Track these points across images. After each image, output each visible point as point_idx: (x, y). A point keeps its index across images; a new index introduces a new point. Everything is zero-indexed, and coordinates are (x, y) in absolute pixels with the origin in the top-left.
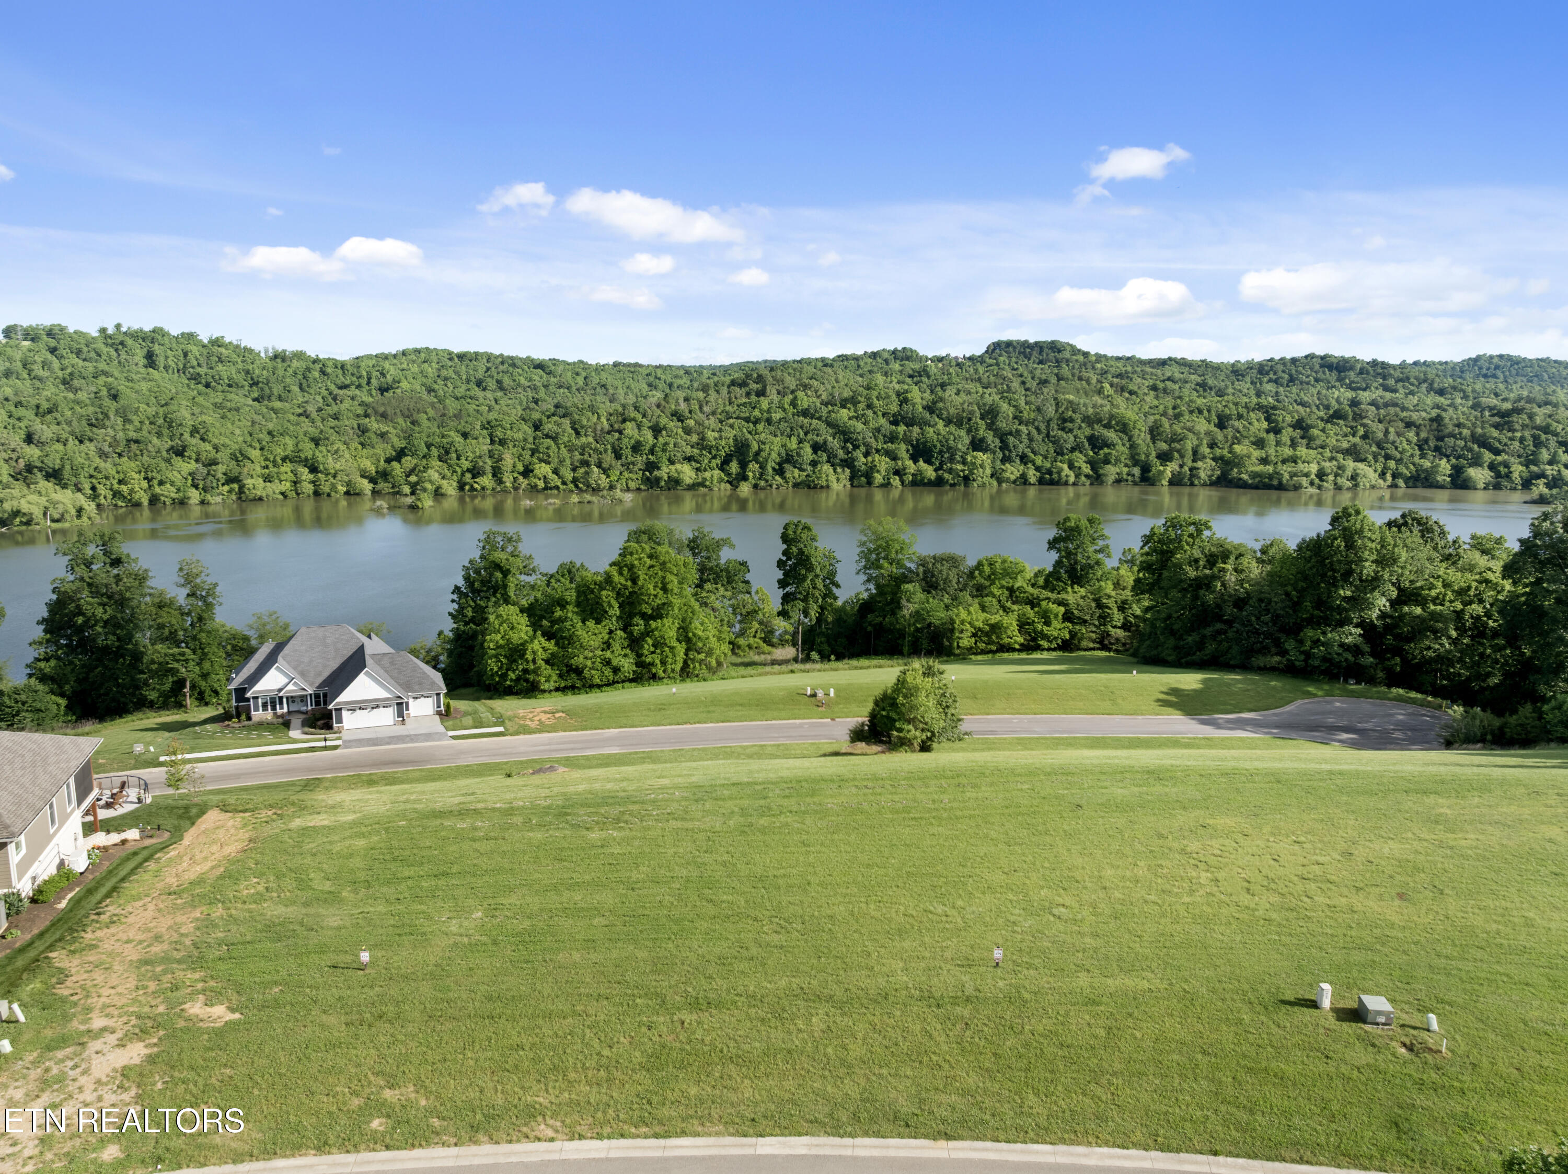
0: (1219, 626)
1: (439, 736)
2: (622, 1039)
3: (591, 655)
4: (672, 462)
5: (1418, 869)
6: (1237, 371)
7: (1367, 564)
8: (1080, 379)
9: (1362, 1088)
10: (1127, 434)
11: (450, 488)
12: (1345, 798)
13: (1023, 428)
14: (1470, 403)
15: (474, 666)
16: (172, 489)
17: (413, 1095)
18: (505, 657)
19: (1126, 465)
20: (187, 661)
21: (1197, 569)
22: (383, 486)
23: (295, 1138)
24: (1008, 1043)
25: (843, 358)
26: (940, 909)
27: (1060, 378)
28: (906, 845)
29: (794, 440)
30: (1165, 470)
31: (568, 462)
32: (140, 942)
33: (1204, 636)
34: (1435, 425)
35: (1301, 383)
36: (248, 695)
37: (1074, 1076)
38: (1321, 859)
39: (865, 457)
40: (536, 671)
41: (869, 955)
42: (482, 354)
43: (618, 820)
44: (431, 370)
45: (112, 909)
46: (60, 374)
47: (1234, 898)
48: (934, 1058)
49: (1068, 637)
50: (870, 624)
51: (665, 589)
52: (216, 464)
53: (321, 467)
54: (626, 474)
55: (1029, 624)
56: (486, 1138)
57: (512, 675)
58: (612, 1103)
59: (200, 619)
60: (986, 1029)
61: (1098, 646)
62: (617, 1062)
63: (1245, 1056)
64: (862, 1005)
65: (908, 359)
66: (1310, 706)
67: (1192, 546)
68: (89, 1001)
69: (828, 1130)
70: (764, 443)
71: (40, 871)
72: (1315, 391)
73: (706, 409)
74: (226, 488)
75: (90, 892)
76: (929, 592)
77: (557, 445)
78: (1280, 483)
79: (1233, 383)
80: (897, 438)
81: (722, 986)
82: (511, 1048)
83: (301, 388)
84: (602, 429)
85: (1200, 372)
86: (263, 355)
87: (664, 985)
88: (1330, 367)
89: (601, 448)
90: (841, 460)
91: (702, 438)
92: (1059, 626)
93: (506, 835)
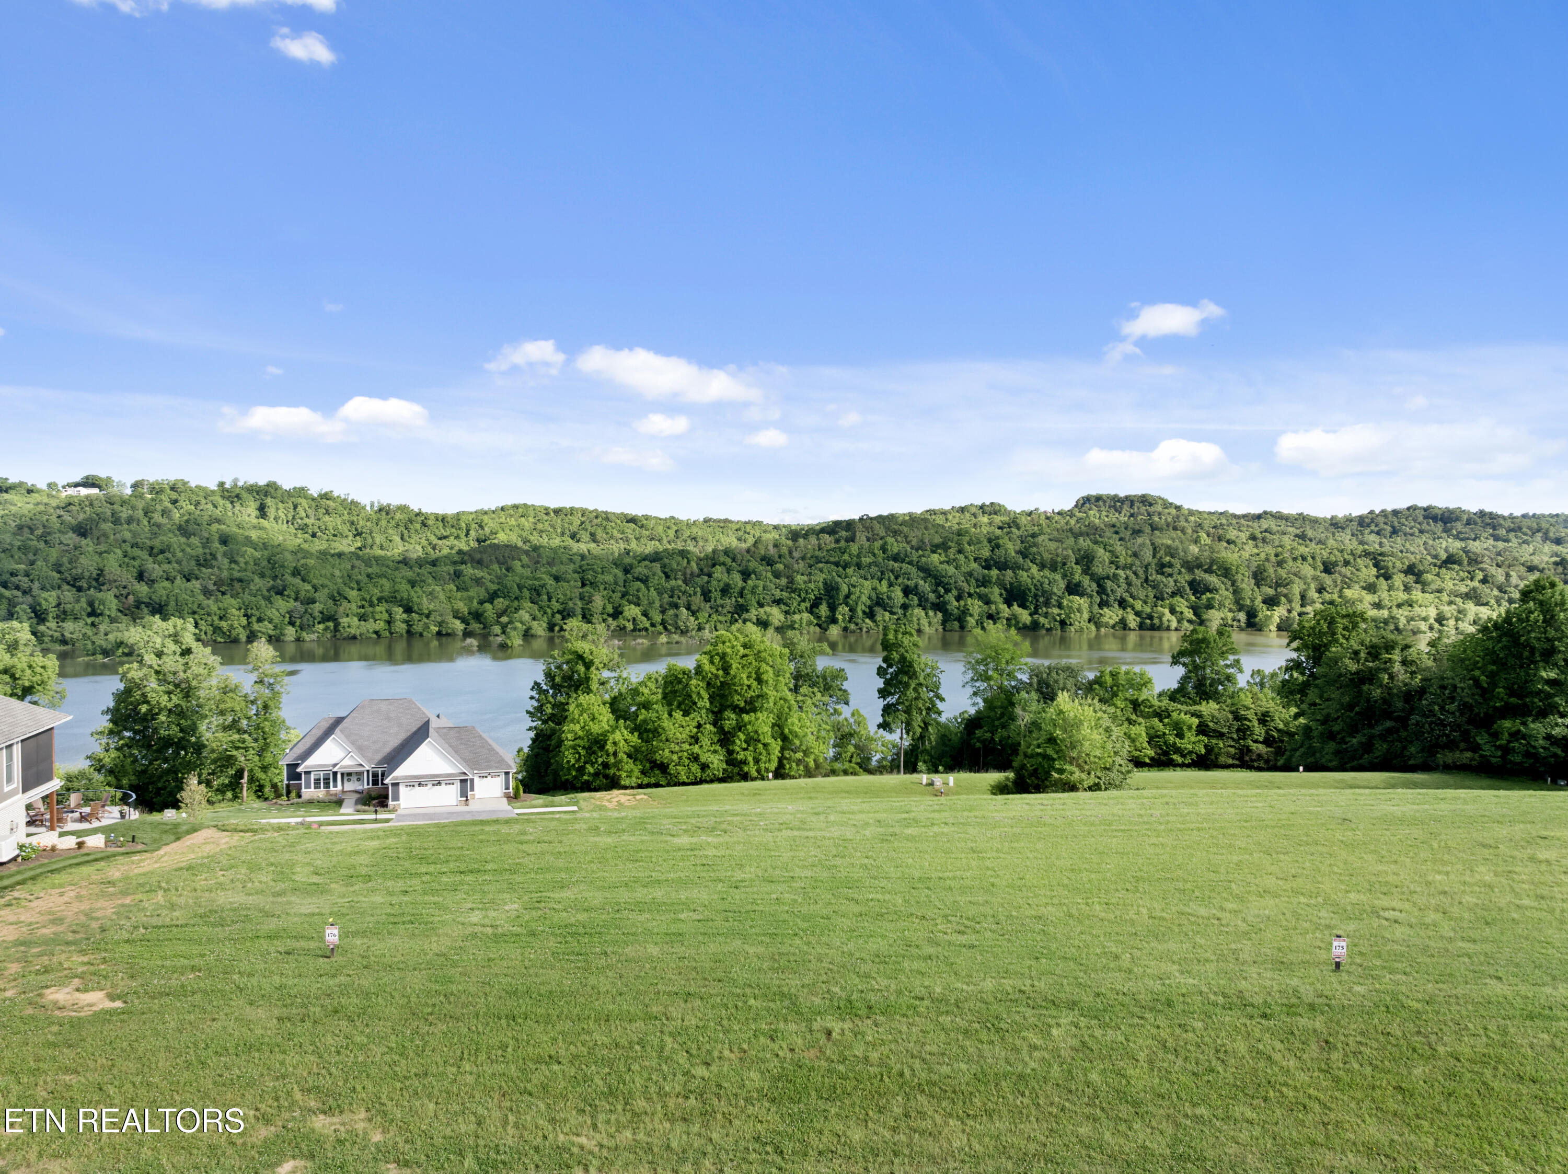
1: (505, 813)
2: (726, 1053)
3: (677, 749)
4: (761, 605)
6: (1336, 525)
8: (1175, 529)
10: (1229, 579)
11: (539, 628)
13: (1120, 573)
15: (550, 764)
16: (270, 626)
17: (360, 1126)
19: (1230, 610)
20: (247, 750)
22: (475, 626)
24: (1416, 1072)
26: (1203, 912)
27: (1153, 528)
28: (1118, 853)
29: (885, 583)
30: (1272, 616)
31: (657, 604)
32: (30, 924)
33: (1372, 737)
35: (1405, 534)
36: (299, 770)
39: (958, 601)
40: (618, 764)
41: (1118, 957)
42: (577, 509)
43: (713, 829)
44: (527, 523)
45: (16, 894)
46: (177, 521)
48: (1290, 1093)
49: (1203, 751)
50: (979, 740)
51: (759, 680)
52: (314, 602)
53: (416, 608)
54: (715, 617)
55: (1158, 737)
57: (590, 769)
59: (266, 707)
60: (1366, 1050)
61: (1237, 762)
64: (1132, 1014)
65: (995, 513)
67: (1348, 639)
70: (854, 586)
72: (1421, 542)
73: (796, 554)
74: (321, 626)
77: (648, 589)
79: (1334, 535)
80: (990, 582)
81: (887, 988)
82: (539, 1060)
83: (402, 539)
84: (692, 574)
85: (1298, 524)
86: (368, 508)
87: (793, 983)
88: (1435, 519)
89: (690, 590)
90: (933, 604)
91: (791, 581)
92: (1193, 739)
93: (564, 839)
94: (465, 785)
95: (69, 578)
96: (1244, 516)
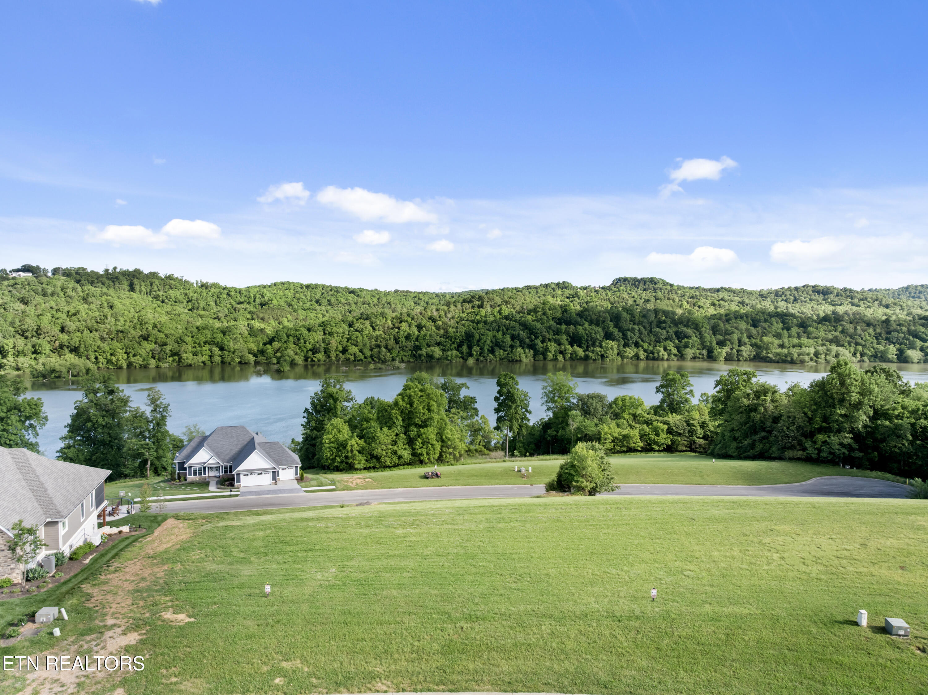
0: (763, 434)
1: (298, 491)
2: (425, 636)
3: (385, 448)
4: (429, 346)
5: (909, 554)
6: (762, 295)
7: (854, 394)
8: (669, 299)
9: (895, 672)
10: (698, 330)
11: (299, 360)
12: (858, 516)
13: (636, 327)
14: (905, 313)
15: (316, 455)
16: (140, 359)
17: (300, 665)
18: (335, 448)
19: (698, 349)
20: (149, 449)
21: (749, 399)
22: (261, 359)
23: (229, 687)
24: (665, 642)
25: (528, 288)
26: (614, 571)
27: (656, 299)
28: (588, 538)
29: (500, 333)
30: (721, 352)
31: (368, 345)
32: (133, 581)
33: (755, 441)
34: (885, 325)
35: (801, 302)
36: (185, 466)
37: (709, 661)
38: (848, 547)
39: (542, 343)
40: (353, 458)
41: (573, 594)
42: (319, 285)
43: (413, 524)
44: (290, 294)
45: (116, 564)
46: (82, 294)
47: (796, 567)
48: (620, 650)
49: (670, 443)
50: (549, 435)
51: (429, 410)
52: (166, 345)
53: (226, 348)
54: (402, 353)
55: (646, 435)
56: (345, 690)
57: (338, 459)
58: (421, 671)
59: (158, 425)
60: (650, 634)
61: (688, 449)
62: (423, 649)
63: (815, 652)
64: (572, 620)
65: (566, 288)
66: (823, 481)
67: (745, 387)
68: (105, 610)
69: (557, 689)
70: (483, 335)
71: (74, 543)
72: (810, 306)
73: (449, 316)
74: (171, 359)
75: (102, 555)
76: (585, 416)
77: (362, 335)
78: (792, 359)
79: (760, 302)
80: (561, 332)
81: (484, 609)
82: (358, 640)
83: (216, 304)
84: (388, 327)
85: (740, 295)
86: (195, 285)
87: (449, 608)
88: (819, 292)
89: (388, 337)
90: (528, 345)
91: (446, 332)
92: (664, 437)
93: (347, 530)
94: (275, 474)
95: (20, 331)
96: (710, 290)
